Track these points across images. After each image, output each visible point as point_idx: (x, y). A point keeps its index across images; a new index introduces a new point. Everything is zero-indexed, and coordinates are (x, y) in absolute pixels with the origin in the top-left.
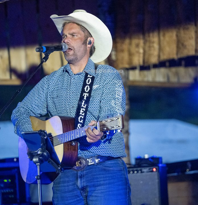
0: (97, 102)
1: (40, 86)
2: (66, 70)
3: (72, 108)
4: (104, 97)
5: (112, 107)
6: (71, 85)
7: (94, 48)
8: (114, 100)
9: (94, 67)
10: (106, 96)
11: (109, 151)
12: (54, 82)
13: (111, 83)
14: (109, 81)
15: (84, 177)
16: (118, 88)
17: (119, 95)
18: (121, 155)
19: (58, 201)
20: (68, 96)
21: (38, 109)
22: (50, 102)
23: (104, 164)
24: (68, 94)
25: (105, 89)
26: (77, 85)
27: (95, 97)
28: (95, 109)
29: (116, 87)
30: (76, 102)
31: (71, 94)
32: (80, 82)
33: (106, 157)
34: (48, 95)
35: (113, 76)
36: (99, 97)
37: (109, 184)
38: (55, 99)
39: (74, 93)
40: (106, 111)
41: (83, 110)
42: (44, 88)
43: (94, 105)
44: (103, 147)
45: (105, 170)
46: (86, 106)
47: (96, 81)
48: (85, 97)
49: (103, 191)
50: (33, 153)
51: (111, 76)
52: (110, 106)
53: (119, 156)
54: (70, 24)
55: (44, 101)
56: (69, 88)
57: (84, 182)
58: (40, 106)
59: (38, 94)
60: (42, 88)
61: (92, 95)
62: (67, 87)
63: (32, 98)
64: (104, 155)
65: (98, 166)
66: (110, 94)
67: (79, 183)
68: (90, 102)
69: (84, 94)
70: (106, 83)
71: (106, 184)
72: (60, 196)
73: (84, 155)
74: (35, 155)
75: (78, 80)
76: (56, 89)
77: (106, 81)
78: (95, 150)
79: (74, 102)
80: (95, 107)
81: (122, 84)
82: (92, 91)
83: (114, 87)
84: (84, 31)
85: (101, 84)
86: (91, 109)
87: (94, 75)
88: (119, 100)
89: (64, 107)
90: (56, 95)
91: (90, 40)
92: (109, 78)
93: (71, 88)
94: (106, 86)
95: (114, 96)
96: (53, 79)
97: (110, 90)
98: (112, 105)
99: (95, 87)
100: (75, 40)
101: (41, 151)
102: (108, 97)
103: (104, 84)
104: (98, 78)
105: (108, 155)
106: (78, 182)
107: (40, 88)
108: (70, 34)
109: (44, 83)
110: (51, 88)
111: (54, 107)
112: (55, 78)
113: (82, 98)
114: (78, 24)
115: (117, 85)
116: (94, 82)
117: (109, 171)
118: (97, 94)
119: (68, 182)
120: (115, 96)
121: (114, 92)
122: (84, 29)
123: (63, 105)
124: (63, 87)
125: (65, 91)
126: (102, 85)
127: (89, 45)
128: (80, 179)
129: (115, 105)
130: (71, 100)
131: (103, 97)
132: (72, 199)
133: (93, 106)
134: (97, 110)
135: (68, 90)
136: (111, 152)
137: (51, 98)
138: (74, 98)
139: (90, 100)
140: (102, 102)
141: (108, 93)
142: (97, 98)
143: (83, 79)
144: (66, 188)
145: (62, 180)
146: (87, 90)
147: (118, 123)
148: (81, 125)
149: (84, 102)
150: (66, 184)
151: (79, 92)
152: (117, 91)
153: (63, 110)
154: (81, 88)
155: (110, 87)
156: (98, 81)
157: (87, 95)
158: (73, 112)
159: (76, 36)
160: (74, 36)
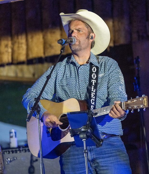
0: (104, 87)
3: (82, 94)
7: (94, 43)
8: (120, 86)
10: (113, 82)
11: (112, 130)
12: (61, 72)
13: (115, 71)
15: (93, 150)
16: (121, 76)
17: (122, 82)
20: (77, 84)
22: (59, 89)
23: (109, 140)
24: (77, 82)
26: (84, 74)
27: (103, 84)
28: (103, 93)
30: (85, 88)
31: (80, 82)
33: (110, 134)
36: (106, 83)
37: (116, 155)
38: (65, 86)
41: (93, 94)
43: (102, 90)
45: (110, 145)
46: (95, 91)
48: (94, 83)
49: (112, 161)
54: (76, 21)
55: (52, 88)
56: (77, 77)
57: (93, 155)
58: (48, 93)
62: (75, 76)
65: (104, 141)
67: (89, 156)
69: (92, 80)
70: (111, 72)
71: (114, 156)
72: (71, 167)
75: (84, 70)
77: (110, 70)
82: (99, 79)
83: (118, 75)
84: (87, 28)
86: (100, 94)
87: (98, 65)
89: (74, 93)
90: (66, 83)
91: (92, 35)
92: (113, 68)
93: (80, 77)
94: (111, 74)
95: (119, 82)
96: (60, 70)
97: (115, 77)
98: (120, 90)
99: (100, 75)
100: (81, 34)
108: (77, 30)
111: (63, 93)
112: (62, 68)
113: (90, 84)
114: (83, 22)
115: (120, 74)
117: (113, 145)
118: (104, 80)
122: (88, 26)
125: (74, 80)
127: (92, 40)
128: (90, 153)
131: (110, 84)
134: (105, 94)
135: (77, 79)
136: (114, 131)
137: (60, 86)
139: (97, 86)
143: (89, 69)
144: (77, 160)
145: (71, 153)
146: (94, 77)
147: (144, 103)
148: (93, 106)
149: (93, 87)
150: (76, 157)
152: (121, 79)
155: (115, 75)
157: (95, 81)
158: (84, 97)
159: (82, 31)
160: (80, 31)
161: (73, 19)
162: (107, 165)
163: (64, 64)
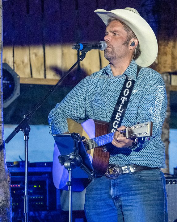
0: (134, 108)
1: (79, 88)
2: (106, 71)
3: (109, 113)
4: (143, 103)
5: (150, 114)
6: (110, 88)
8: (152, 107)
9: (136, 70)
10: (145, 102)
11: (145, 161)
12: (94, 85)
13: (152, 88)
14: (150, 86)
15: (117, 185)
16: (159, 94)
17: (159, 102)
18: (158, 165)
19: (89, 209)
20: (105, 100)
21: (75, 112)
22: (88, 105)
23: (139, 174)
24: (106, 97)
25: (144, 94)
26: (116, 89)
27: (133, 103)
28: (132, 115)
29: (156, 93)
30: (113, 106)
31: (109, 98)
32: (120, 86)
33: (142, 166)
34: (87, 98)
35: (154, 81)
36: (137, 103)
37: (144, 193)
38: (93, 102)
39: (113, 97)
40: (143, 119)
41: (119, 115)
42: (83, 91)
44: (140, 156)
45: (140, 179)
46: (123, 111)
47: (136, 85)
48: (123, 101)
49: (138, 200)
50: (65, 157)
51: (152, 81)
52: (147, 113)
53: (157, 167)
55: (82, 104)
56: (107, 91)
57: (117, 191)
58: (78, 109)
59: (76, 96)
60: (81, 90)
61: (130, 100)
62: (106, 90)
63: (70, 100)
64: (140, 164)
65: (133, 175)
66: (149, 100)
67: (112, 192)
68: (127, 107)
69: (122, 98)
70: (146, 89)
71: (141, 194)
73: (118, 162)
74: (66, 160)
75: (117, 83)
76: (95, 92)
77: (146, 86)
78: (131, 158)
79: (111, 107)
80: (132, 113)
81: (164, 90)
82: (131, 95)
83: (154, 93)
85: (140, 89)
86: (128, 115)
87: (135, 79)
88: (158, 107)
89: (101, 111)
90: (95, 98)
91: (133, 41)
92: (150, 83)
93: (109, 92)
94: (145, 91)
95: (153, 102)
96: (92, 81)
97: (149, 96)
98: (150, 112)
99: (134, 91)
100: (116, 39)
101: (73, 155)
102: (146, 103)
103: (144, 89)
104: (138, 82)
105: (144, 165)
106: (111, 190)
107: (79, 90)
108: (112, 32)
109: (84, 85)
110: (90, 91)
112: (95, 80)
113: (119, 102)
114: (122, 23)
115: (157, 91)
116: (134, 86)
117: (144, 180)
118: (135, 99)
119: (101, 189)
120: (155, 103)
121: (153, 98)
123: (100, 109)
124: (102, 90)
125: (103, 94)
126: (142, 90)
128: (113, 188)
129: (154, 112)
130: (108, 105)
131: (141, 103)
132: (105, 208)
133: (130, 112)
134: (134, 116)
135: (107, 94)
136: (147, 162)
137: (90, 102)
138: (111, 103)
139: (127, 105)
140: (140, 108)
141: (147, 99)
142: (135, 104)
143: (123, 82)
144: (99, 196)
145: (94, 187)
146: (126, 93)
149: (121, 106)
150: (99, 192)
151: (116, 97)
152: (157, 98)
153: (100, 114)
154: (120, 92)
155: (150, 93)
156: (138, 86)
157: (125, 99)
158: (110, 118)
159: (118, 35)
160: (116, 34)
161: (111, 18)
162: (132, 205)
163: (99, 75)
